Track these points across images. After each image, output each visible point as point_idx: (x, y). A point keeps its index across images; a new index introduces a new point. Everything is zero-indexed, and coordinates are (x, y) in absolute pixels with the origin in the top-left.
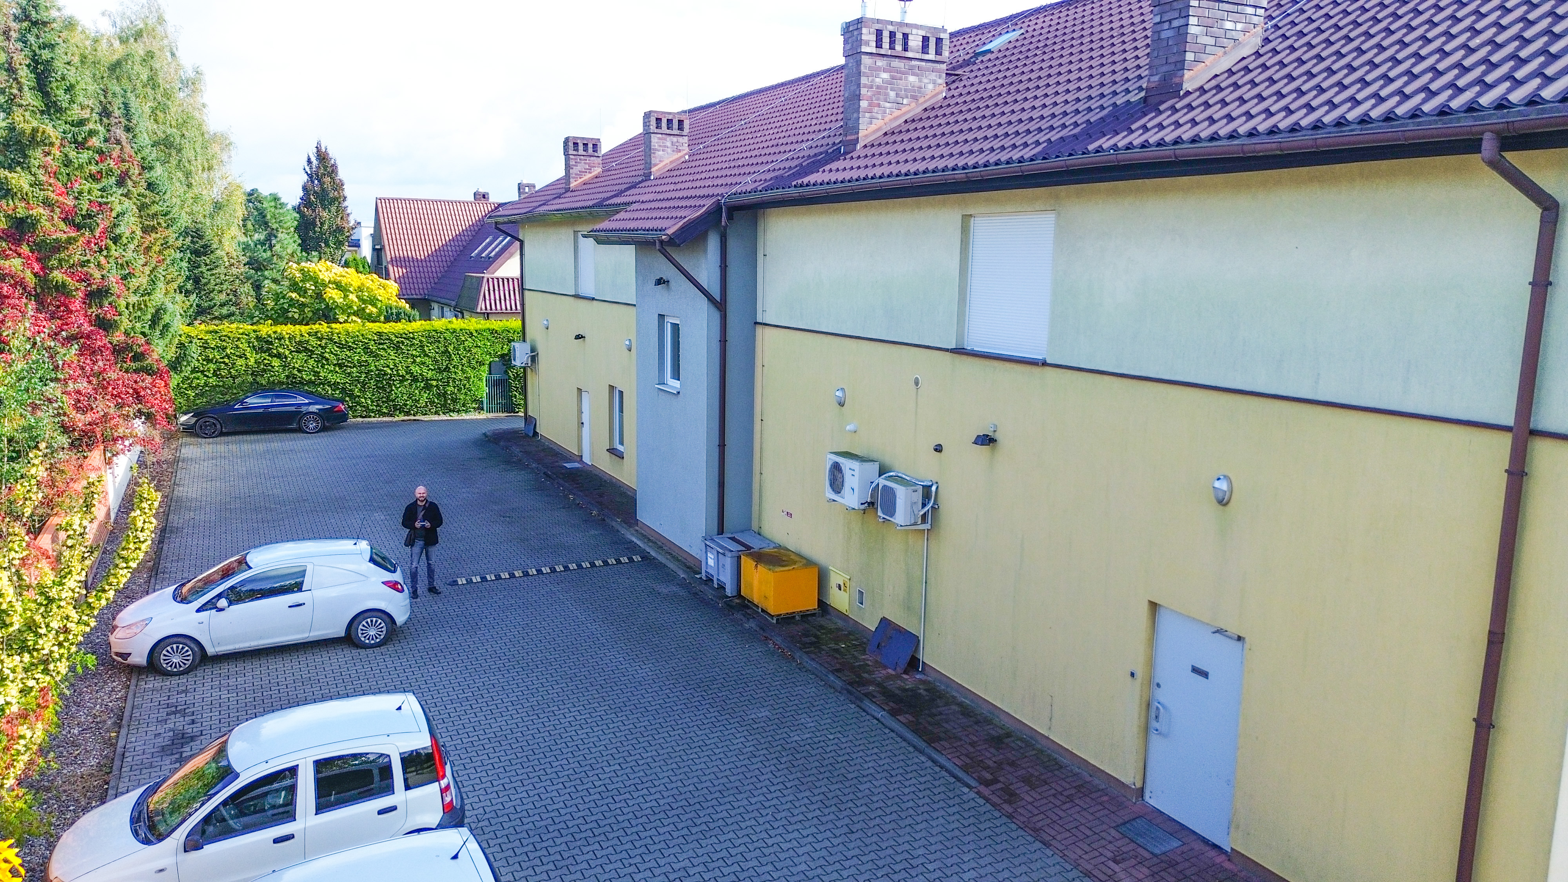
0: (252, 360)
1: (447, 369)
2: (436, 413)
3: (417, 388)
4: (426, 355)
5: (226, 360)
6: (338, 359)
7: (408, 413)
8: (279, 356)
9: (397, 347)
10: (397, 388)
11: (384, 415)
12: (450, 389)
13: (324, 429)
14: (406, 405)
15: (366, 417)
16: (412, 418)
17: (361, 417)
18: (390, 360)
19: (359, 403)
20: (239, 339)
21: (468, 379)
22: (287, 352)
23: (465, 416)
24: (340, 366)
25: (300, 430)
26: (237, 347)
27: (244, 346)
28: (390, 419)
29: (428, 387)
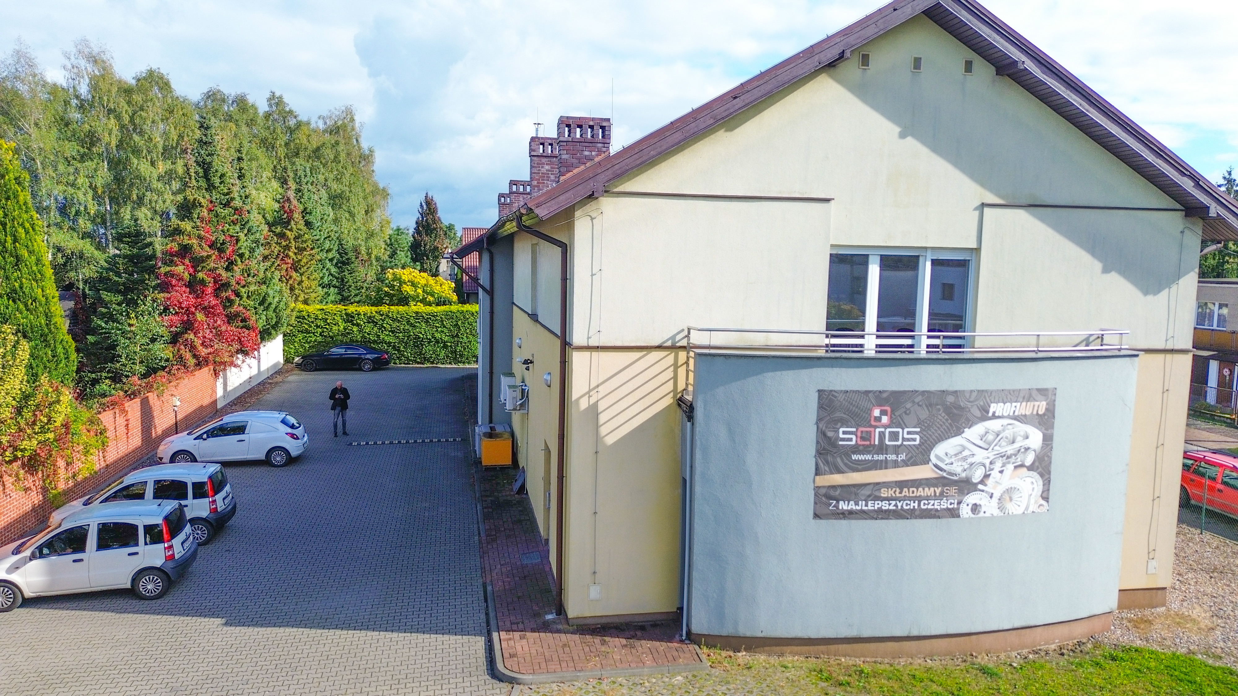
0: (342, 327)
1: (457, 336)
2: (450, 363)
3: (438, 347)
4: (445, 327)
5: (327, 327)
6: (391, 328)
7: (432, 363)
8: (358, 325)
9: (427, 322)
10: (426, 347)
11: (418, 363)
12: (458, 349)
13: (374, 369)
14: (431, 357)
15: (407, 364)
16: (435, 365)
17: (404, 364)
18: (423, 329)
19: (403, 355)
20: (335, 314)
21: (470, 342)
22: (362, 323)
23: (467, 366)
24: (393, 332)
25: (360, 369)
26: (334, 319)
27: (338, 318)
28: (422, 366)
29: (445, 346)
